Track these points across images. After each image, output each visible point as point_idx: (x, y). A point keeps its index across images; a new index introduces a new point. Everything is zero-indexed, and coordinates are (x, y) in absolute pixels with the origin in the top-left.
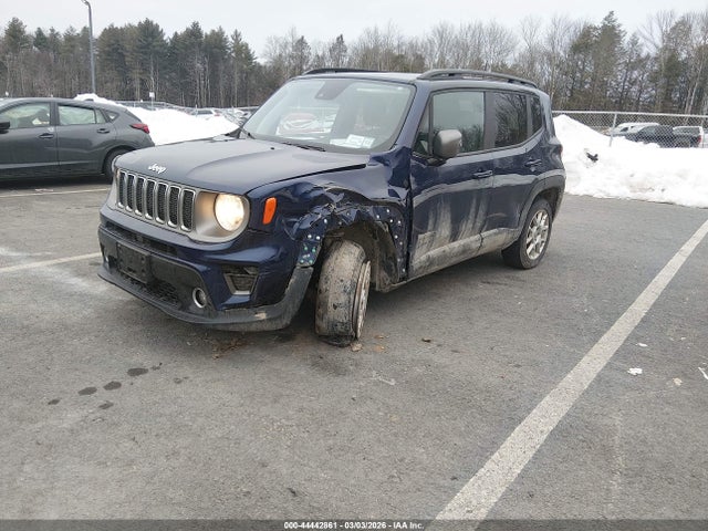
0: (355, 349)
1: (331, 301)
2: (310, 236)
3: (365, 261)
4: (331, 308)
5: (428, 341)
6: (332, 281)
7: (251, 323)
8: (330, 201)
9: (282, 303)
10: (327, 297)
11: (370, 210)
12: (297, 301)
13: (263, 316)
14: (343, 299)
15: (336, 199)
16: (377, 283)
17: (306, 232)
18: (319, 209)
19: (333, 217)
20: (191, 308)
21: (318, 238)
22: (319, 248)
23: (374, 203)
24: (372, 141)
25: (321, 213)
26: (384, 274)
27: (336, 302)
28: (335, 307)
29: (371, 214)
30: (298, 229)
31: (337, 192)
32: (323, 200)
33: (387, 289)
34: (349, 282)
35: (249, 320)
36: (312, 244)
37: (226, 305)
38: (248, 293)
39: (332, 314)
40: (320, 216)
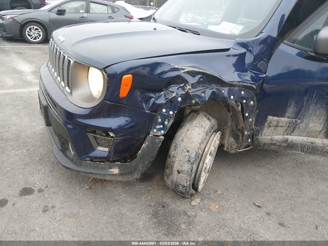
0: (193, 203)
1: (176, 166)
2: (164, 110)
3: (216, 131)
4: (176, 173)
5: (259, 207)
6: (179, 150)
7: (106, 175)
8: (186, 82)
9: (134, 162)
10: (173, 162)
11: (225, 91)
12: (146, 162)
13: (116, 171)
14: (186, 167)
15: (192, 80)
16: (226, 145)
17: (161, 106)
18: (174, 88)
19: (187, 97)
20: (67, 152)
21: (171, 113)
22: (172, 121)
23: (230, 85)
24: (241, 27)
25: (175, 92)
26: (232, 140)
27: (180, 169)
28: (179, 172)
29: (226, 94)
30: (154, 103)
31: (193, 74)
32: (179, 80)
33: (233, 151)
34: (194, 154)
35: (104, 172)
36: (165, 117)
37: (89, 157)
38: (107, 149)
39: (175, 177)
40: (174, 95)
